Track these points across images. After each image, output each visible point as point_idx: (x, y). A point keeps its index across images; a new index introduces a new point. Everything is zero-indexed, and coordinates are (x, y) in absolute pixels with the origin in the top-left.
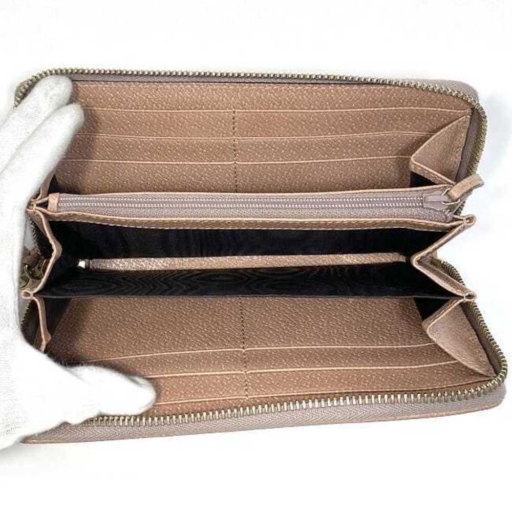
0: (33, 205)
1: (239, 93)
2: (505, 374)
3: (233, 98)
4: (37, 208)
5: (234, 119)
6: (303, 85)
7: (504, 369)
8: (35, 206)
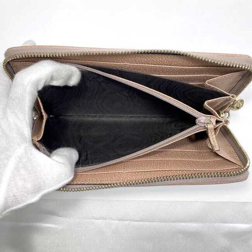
0: (224, 121)
1: (122, 179)
2: (4, 64)
3: (125, 177)
4: (222, 120)
5: (124, 168)
6: (89, 184)
7: (4, 66)
8: (223, 121)
